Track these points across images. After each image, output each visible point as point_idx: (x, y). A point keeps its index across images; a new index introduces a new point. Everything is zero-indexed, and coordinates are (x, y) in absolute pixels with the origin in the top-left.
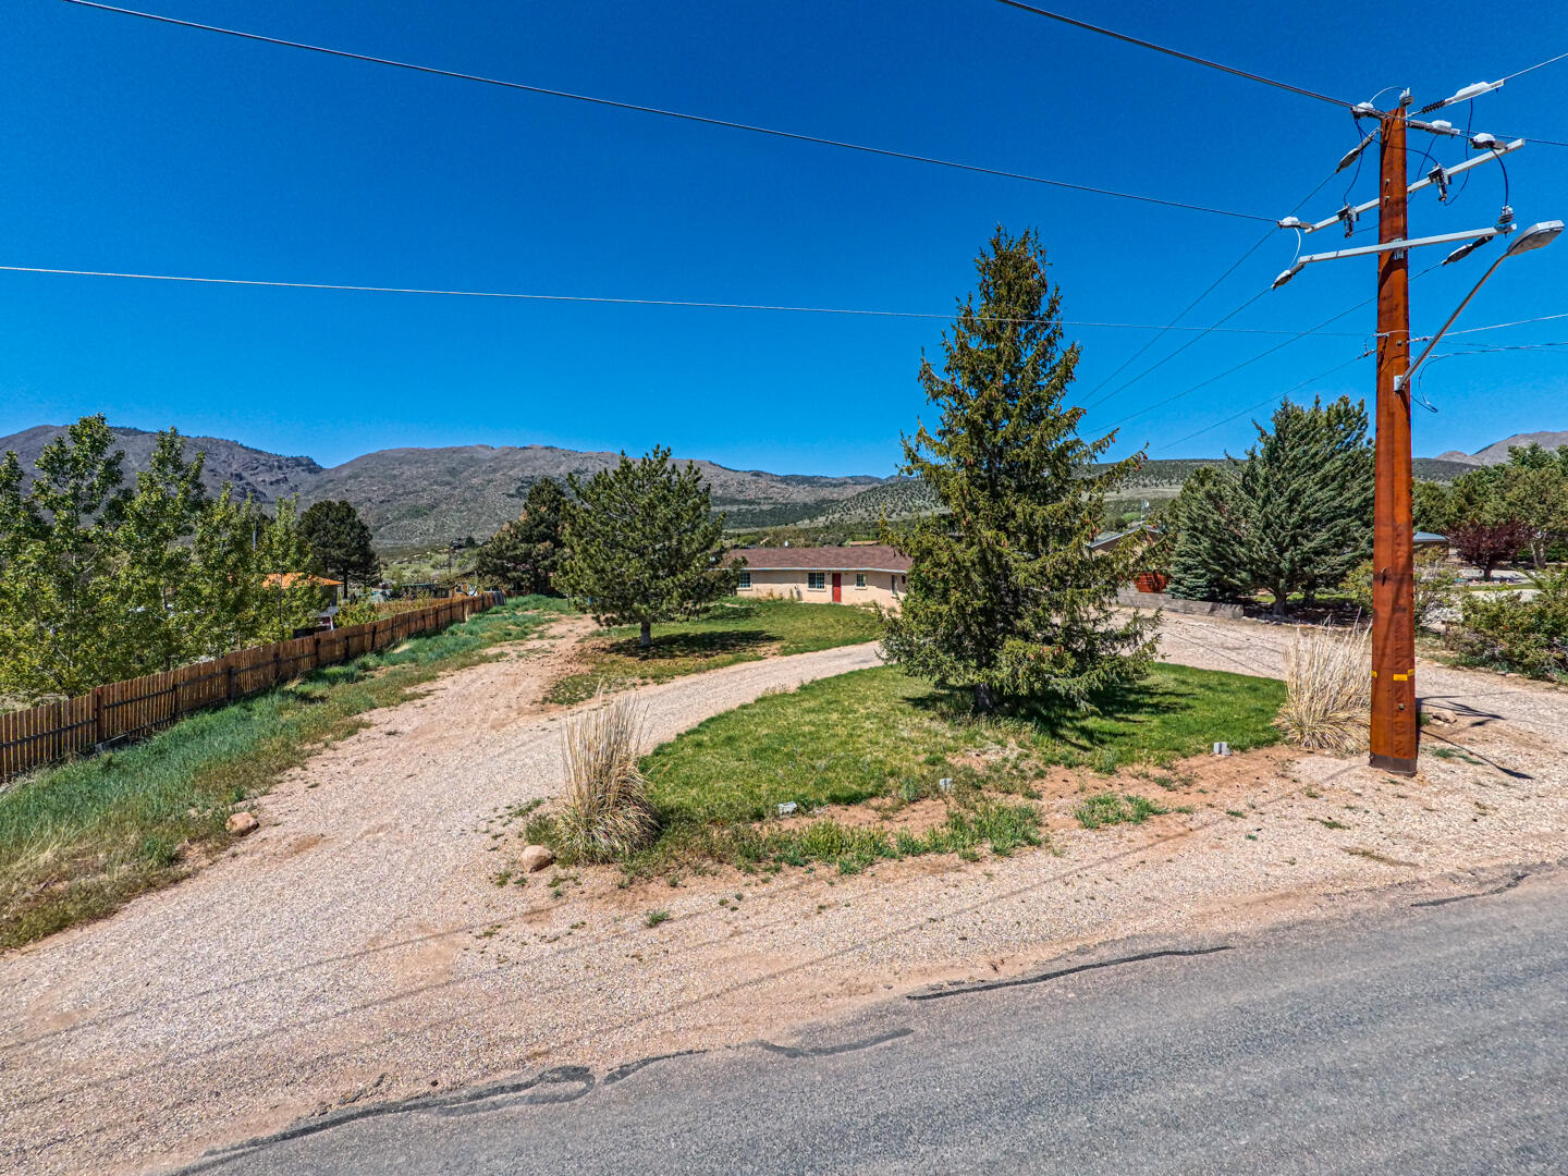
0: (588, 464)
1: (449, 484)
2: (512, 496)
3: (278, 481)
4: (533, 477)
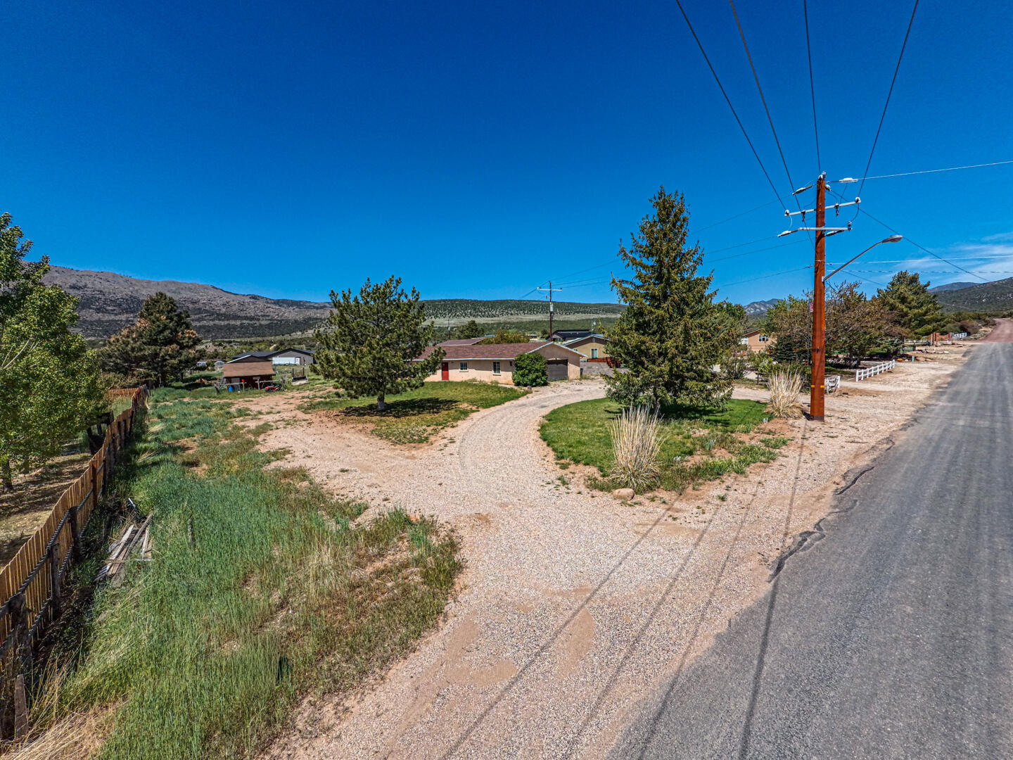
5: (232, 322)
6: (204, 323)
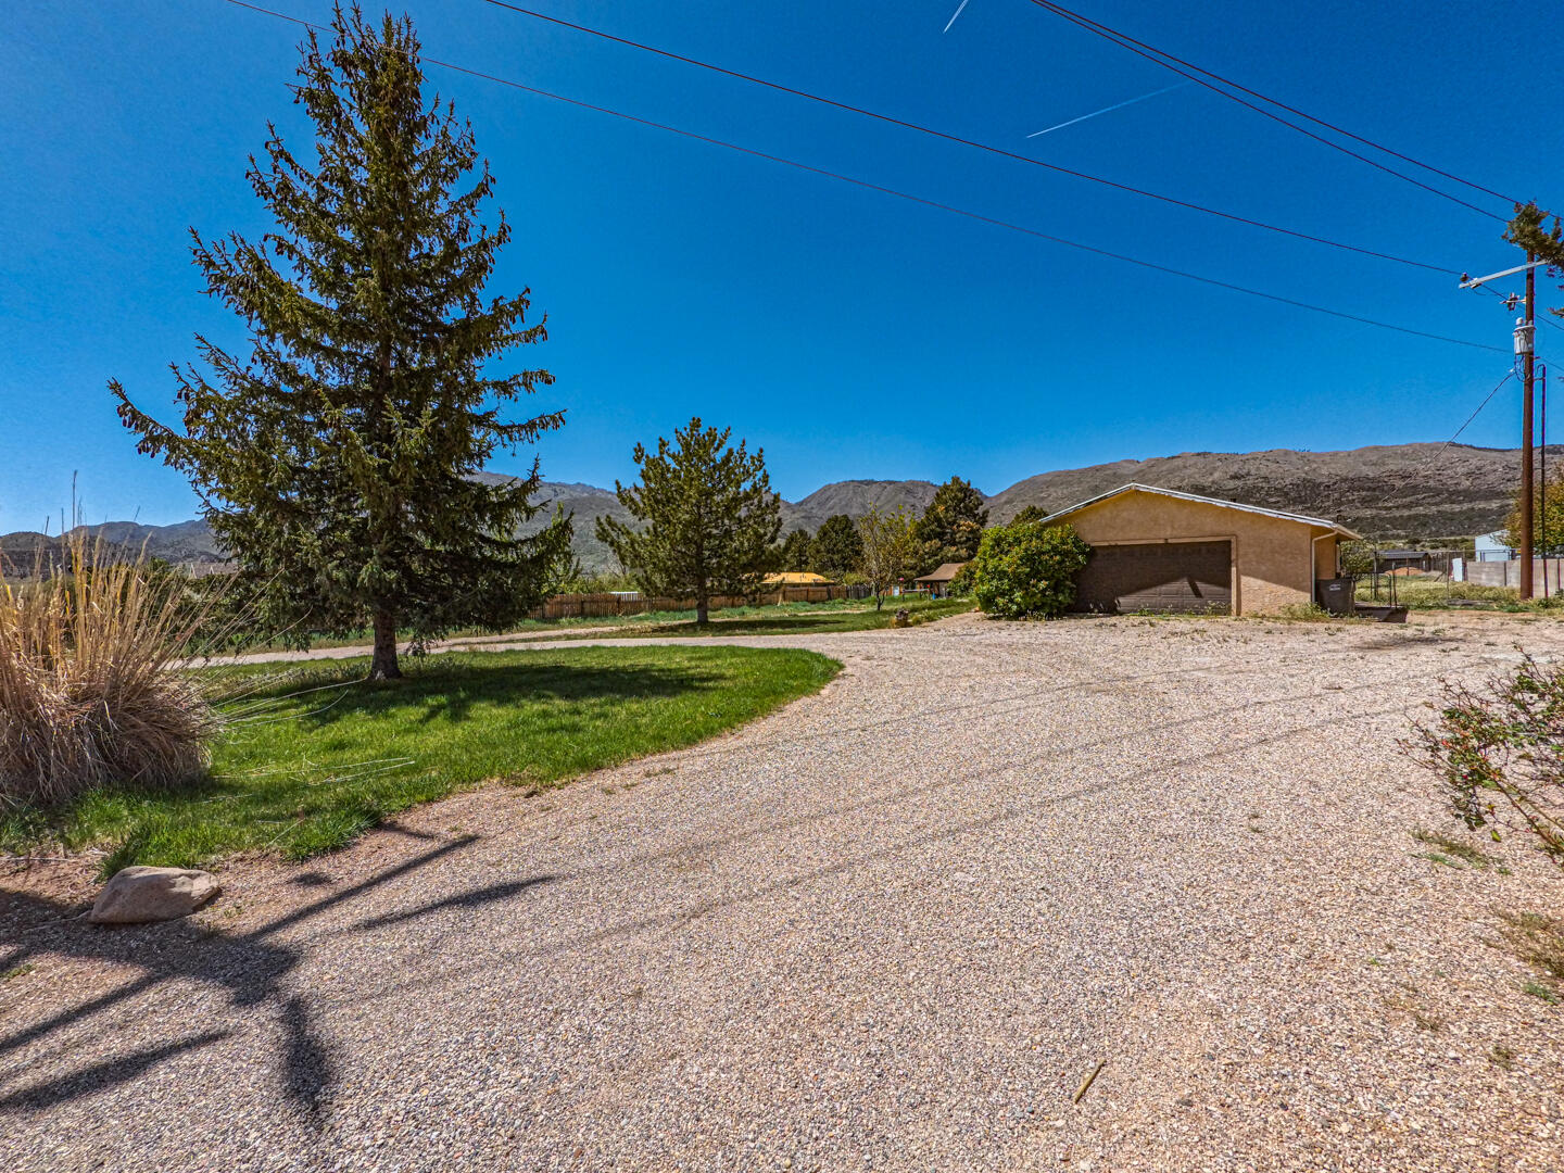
0: (1252, 467)
5: (1482, 505)
6: (1421, 510)
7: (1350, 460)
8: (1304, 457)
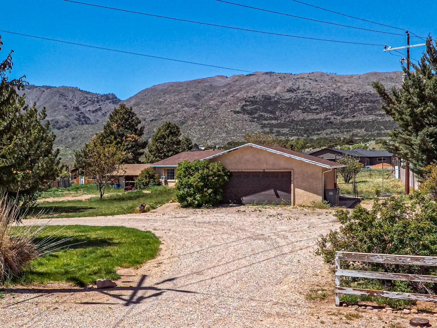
0: (300, 84)
1: (194, 105)
2: (238, 112)
3: (96, 111)
4: (254, 97)
7: (360, 81)
8: (333, 79)
